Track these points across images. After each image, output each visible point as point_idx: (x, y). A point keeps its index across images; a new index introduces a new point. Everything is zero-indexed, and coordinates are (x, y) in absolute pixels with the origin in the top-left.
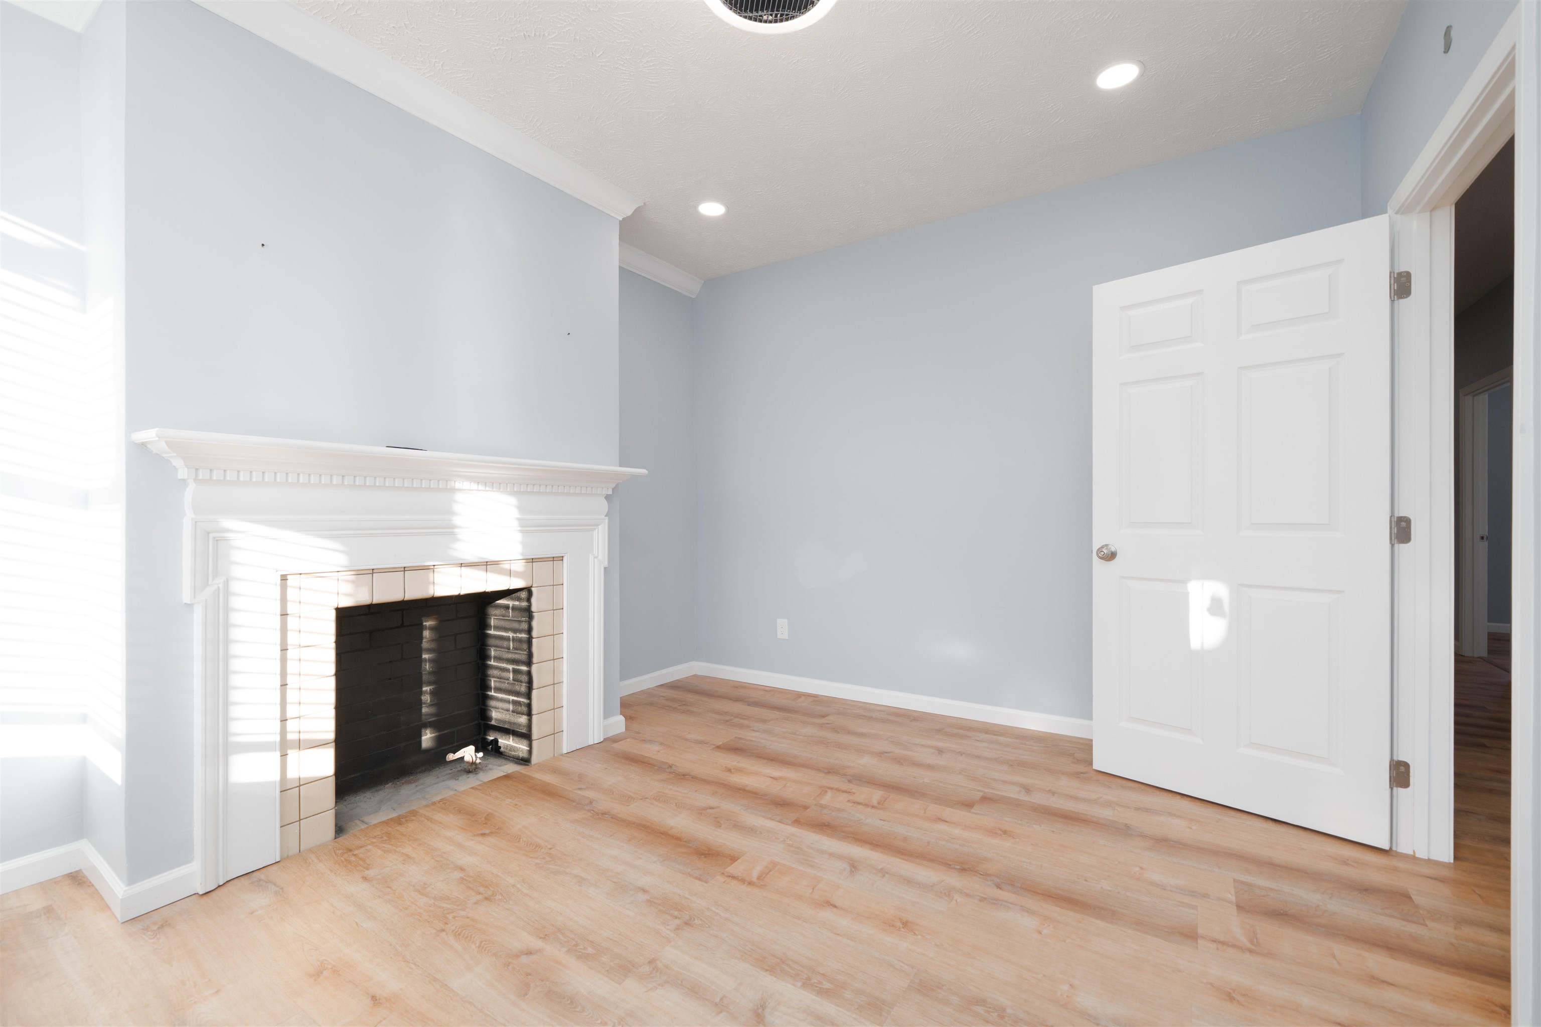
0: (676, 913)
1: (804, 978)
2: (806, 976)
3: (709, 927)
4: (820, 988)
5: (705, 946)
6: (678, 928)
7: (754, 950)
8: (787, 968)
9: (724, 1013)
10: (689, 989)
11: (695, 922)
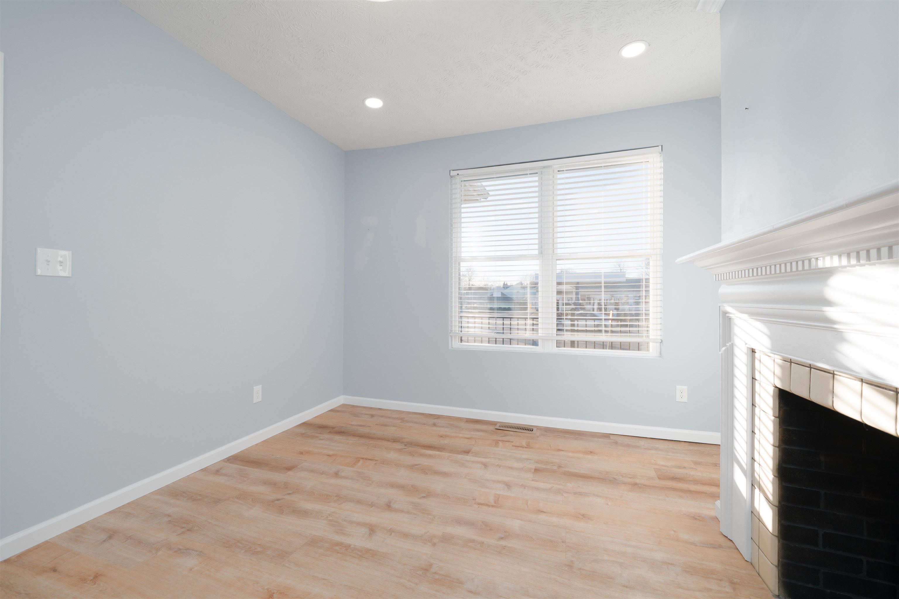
0: (437, 577)
1: (349, 550)
2: (348, 551)
3: (410, 570)
4: (341, 546)
5: (409, 557)
6: (431, 565)
7: (379, 559)
8: (359, 553)
9: (389, 529)
10: (409, 535)
11: (421, 572)
